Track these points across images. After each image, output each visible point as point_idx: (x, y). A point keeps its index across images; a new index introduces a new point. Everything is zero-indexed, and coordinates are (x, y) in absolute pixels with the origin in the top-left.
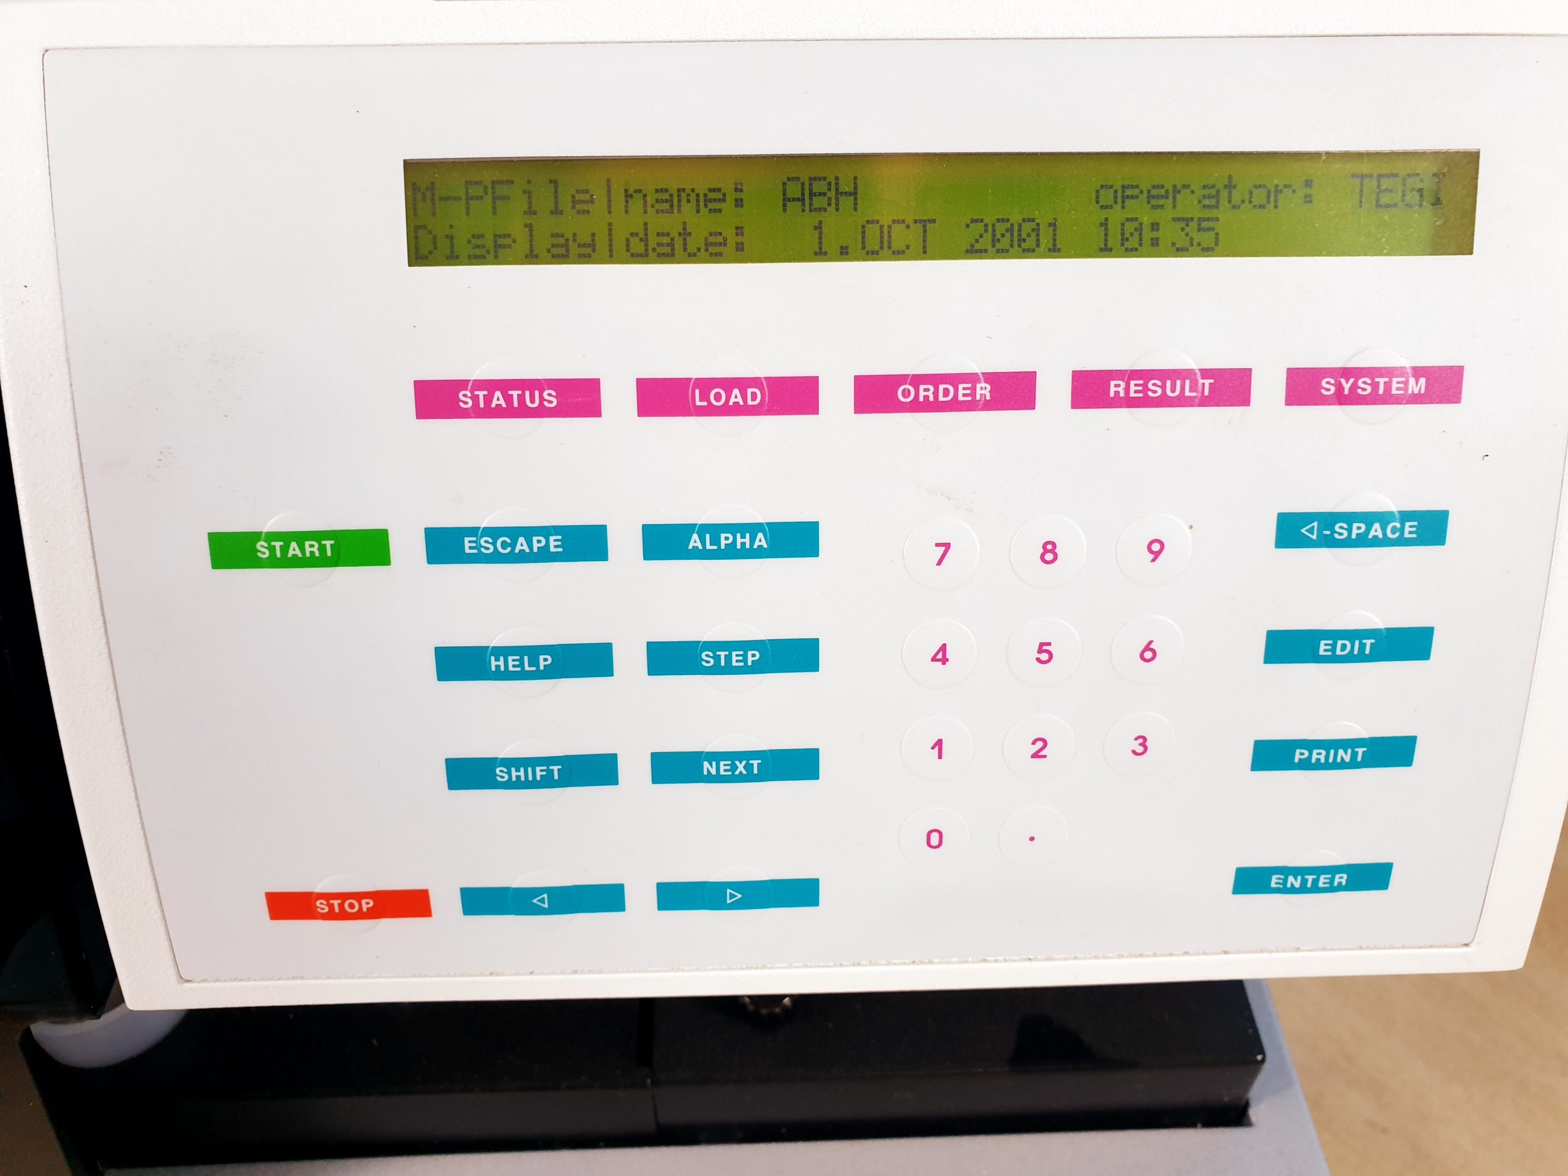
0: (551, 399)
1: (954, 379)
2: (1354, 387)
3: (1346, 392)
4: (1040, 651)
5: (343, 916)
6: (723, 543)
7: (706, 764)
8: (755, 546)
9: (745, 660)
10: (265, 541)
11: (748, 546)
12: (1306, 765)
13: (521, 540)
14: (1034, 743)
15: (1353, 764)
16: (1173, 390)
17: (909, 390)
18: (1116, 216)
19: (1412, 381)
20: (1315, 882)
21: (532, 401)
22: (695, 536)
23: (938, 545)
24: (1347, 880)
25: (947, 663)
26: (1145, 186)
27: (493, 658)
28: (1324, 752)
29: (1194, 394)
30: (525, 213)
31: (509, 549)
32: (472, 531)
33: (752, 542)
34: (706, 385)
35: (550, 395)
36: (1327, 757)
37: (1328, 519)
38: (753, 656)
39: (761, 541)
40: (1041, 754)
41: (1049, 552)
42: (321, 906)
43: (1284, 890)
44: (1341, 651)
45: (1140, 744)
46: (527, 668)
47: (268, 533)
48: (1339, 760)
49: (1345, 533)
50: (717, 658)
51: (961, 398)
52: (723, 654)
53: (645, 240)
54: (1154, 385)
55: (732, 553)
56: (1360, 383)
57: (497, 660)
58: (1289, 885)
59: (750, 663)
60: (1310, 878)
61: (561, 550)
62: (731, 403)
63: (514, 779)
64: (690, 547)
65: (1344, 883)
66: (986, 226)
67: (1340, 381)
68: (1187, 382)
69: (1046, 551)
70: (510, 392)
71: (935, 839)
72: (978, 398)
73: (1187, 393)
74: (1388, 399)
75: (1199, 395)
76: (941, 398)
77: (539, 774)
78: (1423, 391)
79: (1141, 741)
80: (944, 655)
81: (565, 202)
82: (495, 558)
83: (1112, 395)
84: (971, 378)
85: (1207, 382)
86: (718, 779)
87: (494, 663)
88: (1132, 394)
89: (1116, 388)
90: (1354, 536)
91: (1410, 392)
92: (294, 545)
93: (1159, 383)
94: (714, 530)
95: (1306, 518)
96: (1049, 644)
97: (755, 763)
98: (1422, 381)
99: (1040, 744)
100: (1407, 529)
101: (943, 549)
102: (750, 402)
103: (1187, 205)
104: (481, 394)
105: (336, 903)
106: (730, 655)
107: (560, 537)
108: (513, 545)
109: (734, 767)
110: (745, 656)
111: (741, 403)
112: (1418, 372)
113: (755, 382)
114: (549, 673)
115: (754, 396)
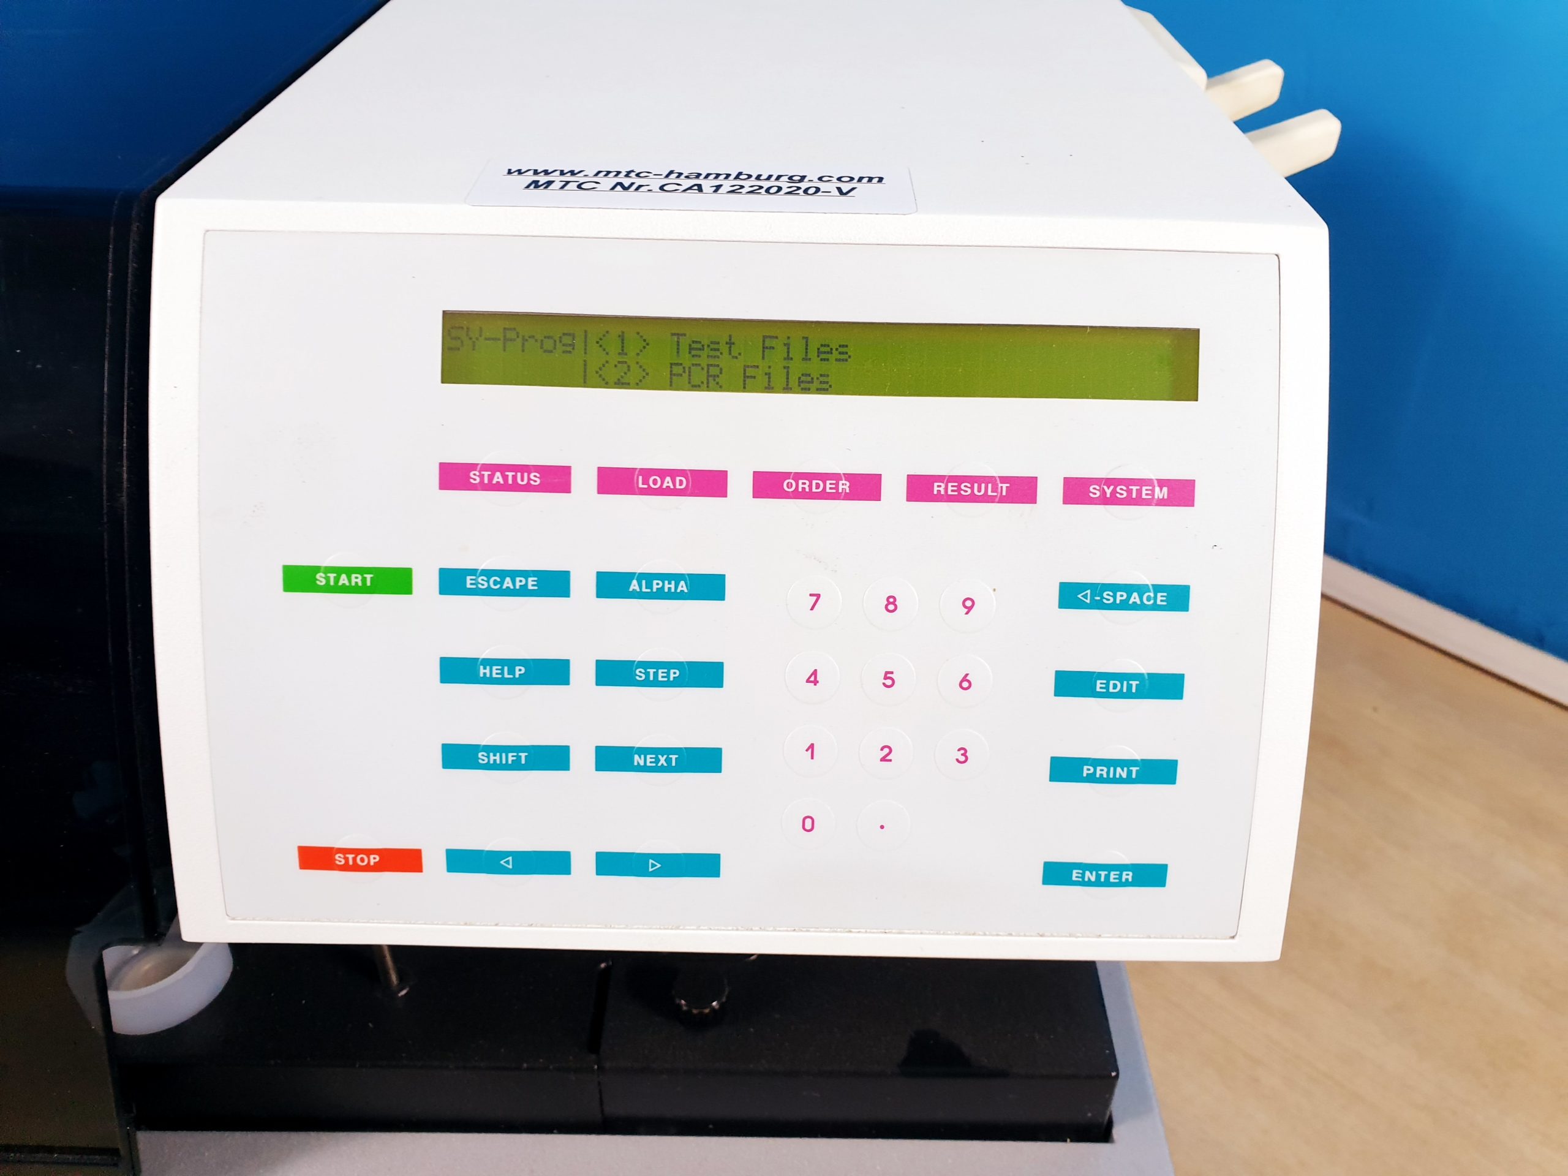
0: (536, 479)
1: (824, 477)
2: (1114, 492)
3: (1108, 495)
4: (886, 678)
5: (356, 868)
6: (655, 587)
7: (636, 757)
8: (678, 591)
9: (668, 676)
10: (323, 573)
11: (673, 590)
12: (1092, 779)
13: (508, 579)
14: (882, 749)
15: (1129, 780)
16: (979, 491)
17: (791, 483)
19: (1157, 489)
20: (1107, 877)
21: (522, 480)
22: (635, 582)
23: (811, 595)
24: (1132, 877)
25: (817, 684)
27: (482, 667)
28: (1105, 769)
29: (995, 494)
31: (498, 586)
32: (473, 572)
33: (676, 587)
34: (647, 473)
35: (535, 476)
36: (1108, 773)
37: (1098, 589)
38: (674, 674)
39: (683, 587)
40: (888, 758)
41: (891, 604)
42: (339, 859)
43: (1085, 882)
44: (1114, 689)
45: (962, 755)
46: (506, 676)
47: (326, 567)
48: (1118, 776)
49: (1112, 600)
50: (647, 674)
51: (828, 490)
52: (652, 671)
54: (966, 486)
55: (661, 595)
56: (1118, 490)
57: (485, 668)
58: (1086, 879)
59: (671, 679)
60: (1103, 873)
61: (536, 588)
62: (664, 487)
63: (492, 762)
64: (631, 590)
65: (1130, 880)
67: (1103, 488)
68: (990, 486)
69: (889, 603)
70: (507, 473)
71: (808, 824)
72: (840, 491)
73: (990, 493)
74: (1139, 501)
75: (999, 495)
76: (814, 490)
77: (510, 759)
78: (1166, 497)
79: (962, 752)
80: (816, 677)
82: (488, 592)
83: (935, 492)
84: (836, 477)
85: (1005, 486)
86: (644, 769)
87: (482, 671)
88: (950, 493)
89: (938, 488)
90: (1118, 602)
91: (1156, 497)
92: (344, 576)
93: (969, 485)
94: (648, 578)
95: (1082, 587)
96: (892, 673)
97: (674, 757)
98: (1165, 490)
99: (886, 751)
100: (1159, 598)
101: (815, 598)
102: (678, 487)
104: (486, 474)
105: (351, 857)
106: (657, 672)
107: (536, 579)
108: (502, 583)
109: (657, 760)
110: (668, 673)
111: (672, 487)
112: (1162, 483)
113: (682, 472)
114: (523, 680)
115: (681, 483)
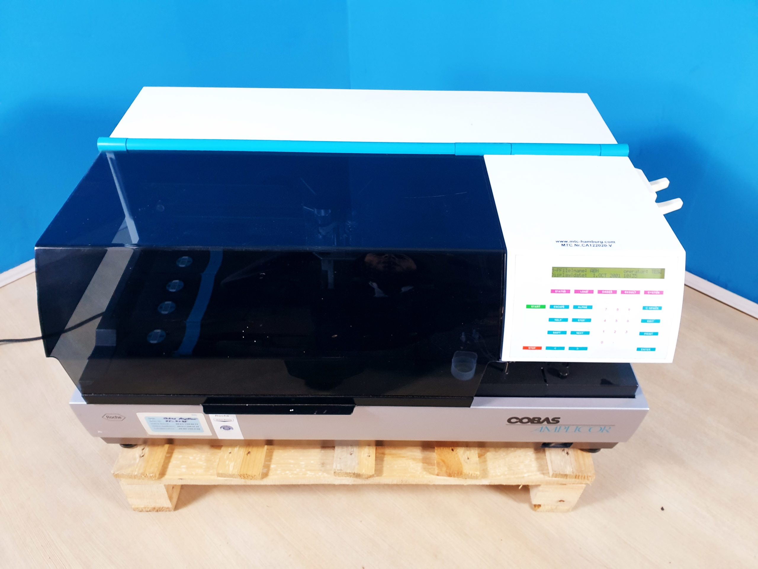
1: (608, 291)
7: (577, 332)
8: (586, 308)
13: (560, 306)
16: (632, 293)
18: (626, 274)
20: (646, 350)
21: (563, 292)
23: (606, 308)
25: (605, 322)
26: (629, 271)
27: (555, 319)
29: (634, 293)
30: (563, 272)
32: (555, 305)
35: (565, 291)
37: (649, 307)
38: (584, 320)
41: (618, 309)
43: (643, 351)
44: (650, 322)
46: (559, 321)
47: (533, 305)
50: (580, 320)
51: (609, 293)
53: (576, 275)
55: (583, 308)
56: (652, 292)
63: (555, 333)
64: (578, 308)
65: (650, 350)
66: (612, 275)
67: (650, 292)
70: (561, 291)
71: (602, 342)
72: (611, 293)
74: (655, 294)
76: (607, 293)
78: (659, 293)
81: (568, 271)
82: (557, 308)
84: (610, 291)
86: (578, 334)
94: (581, 306)
95: (646, 307)
97: (582, 332)
99: (615, 331)
100: (657, 308)
103: (634, 273)
104: (558, 291)
105: (531, 348)
112: (659, 291)
113: (587, 290)
114: (561, 321)
115: (587, 292)
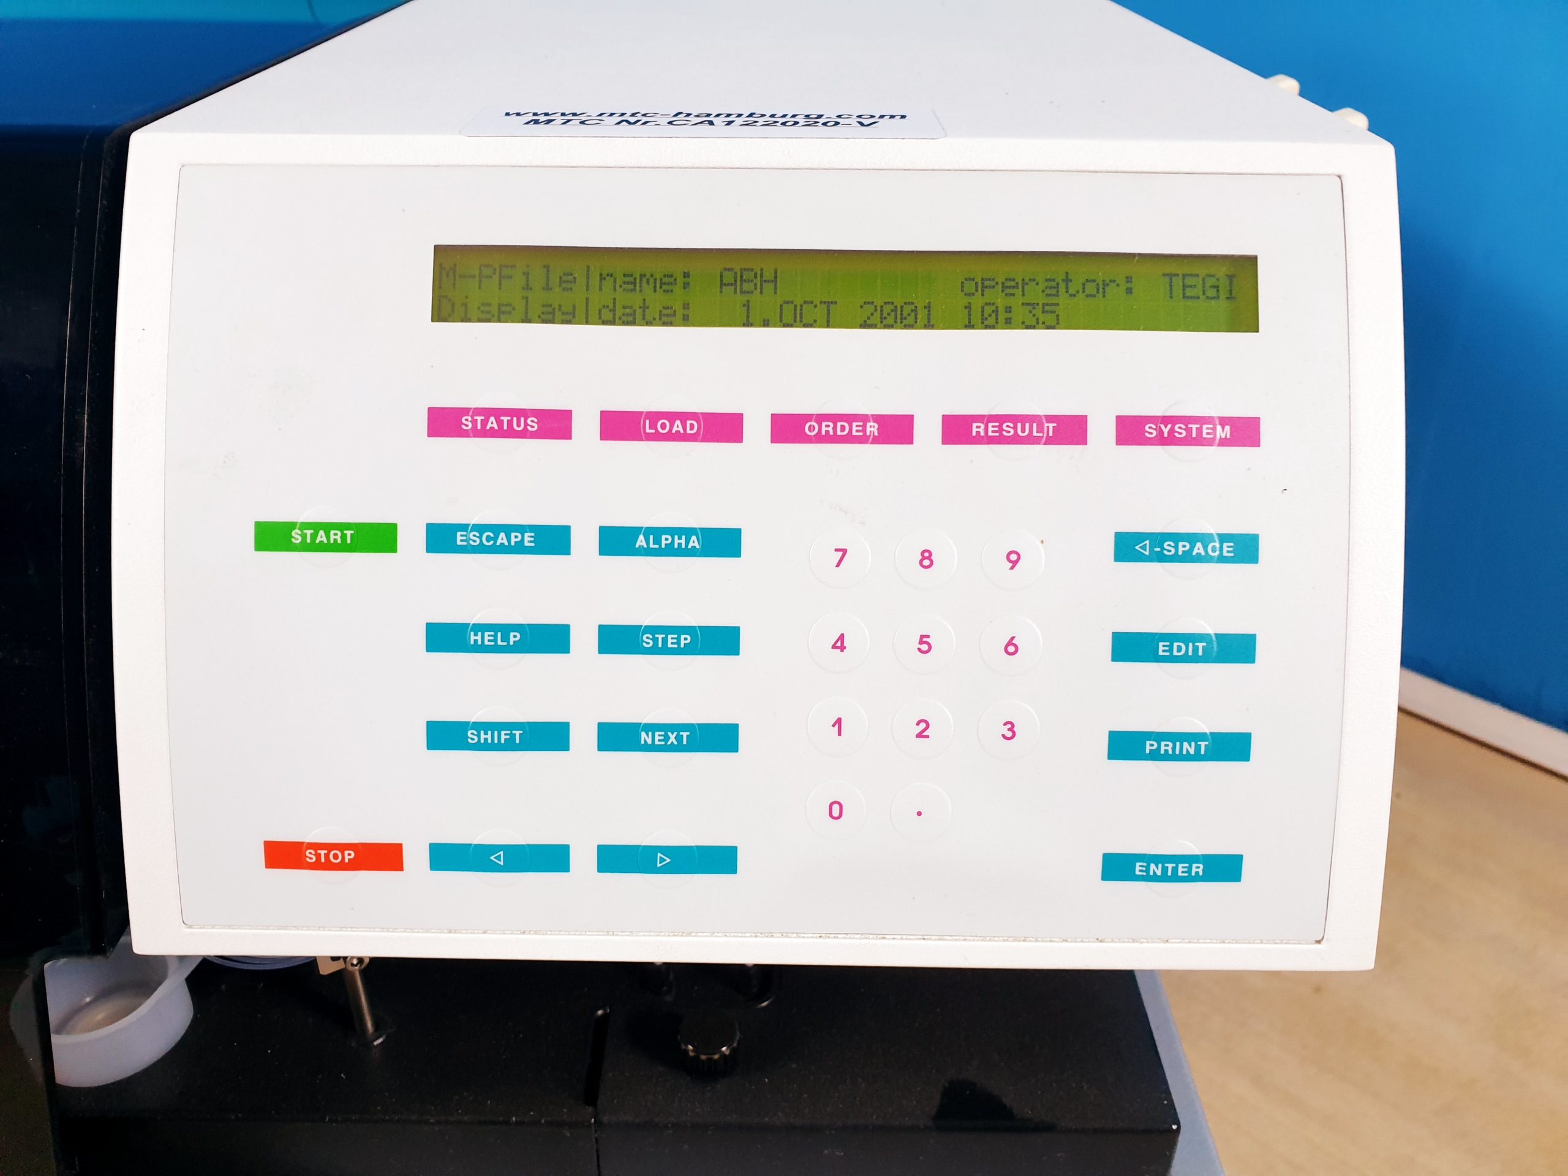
0: (533, 424)
1: (850, 418)
2: (1172, 431)
3: (1166, 435)
4: (921, 642)
5: (328, 866)
6: (664, 542)
7: (643, 734)
8: (689, 547)
9: (679, 643)
10: (299, 529)
11: (683, 546)
12: (1155, 756)
13: (502, 535)
14: (918, 724)
15: (1197, 757)
16: (1023, 431)
17: (814, 426)
18: (977, 302)
19: (1219, 428)
20: (1175, 870)
21: (519, 425)
22: (641, 537)
23: (837, 550)
24: (1203, 870)
25: (845, 650)
26: (1000, 280)
27: (472, 633)
28: (1171, 744)
29: (1041, 435)
30: (524, 288)
31: (492, 542)
32: (464, 527)
33: (687, 543)
34: (654, 417)
35: (532, 421)
36: (1174, 748)
37: (1159, 539)
38: (686, 639)
39: (694, 542)
40: (925, 734)
41: (926, 558)
42: (310, 856)
43: (1147, 878)
44: (1178, 652)
45: (1009, 729)
46: (500, 643)
47: (302, 523)
48: (1184, 752)
49: (1173, 551)
50: (655, 640)
51: (854, 433)
52: (660, 637)
53: (614, 310)
54: (1008, 426)
55: (670, 551)
56: (1176, 428)
57: (476, 635)
58: (1151, 873)
59: (682, 646)
60: (1170, 866)
61: (533, 544)
62: (674, 431)
63: (482, 741)
64: (637, 546)
65: (1201, 874)
66: (876, 307)
67: (1160, 427)
68: (1035, 425)
69: (924, 558)
70: (502, 418)
71: (836, 810)
72: (868, 434)
73: (1035, 434)
74: (1199, 441)
75: (1045, 435)
76: (839, 433)
77: (503, 737)
78: (1228, 436)
79: (1009, 726)
80: (842, 643)
81: (555, 279)
82: (481, 549)
83: (974, 434)
84: (864, 419)
85: (1051, 426)
86: (652, 748)
87: (473, 638)
88: (990, 434)
89: (977, 428)
90: (1180, 553)
91: (1218, 437)
92: (321, 533)
93: (1011, 425)
94: (656, 532)
95: (1139, 537)
96: (928, 637)
97: (685, 734)
98: (1227, 428)
99: (923, 725)
100: (1225, 549)
101: (841, 553)
102: (688, 431)
103: (1036, 294)
104: (479, 418)
105: (323, 852)
106: (667, 637)
107: (533, 534)
108: (495, 539)
109: (667, 738)
110: (679, 639)
111: (682, 431)
112: (1224, 421)
113: (694, 416)
114: (517, 648)
115: (692, 428)
